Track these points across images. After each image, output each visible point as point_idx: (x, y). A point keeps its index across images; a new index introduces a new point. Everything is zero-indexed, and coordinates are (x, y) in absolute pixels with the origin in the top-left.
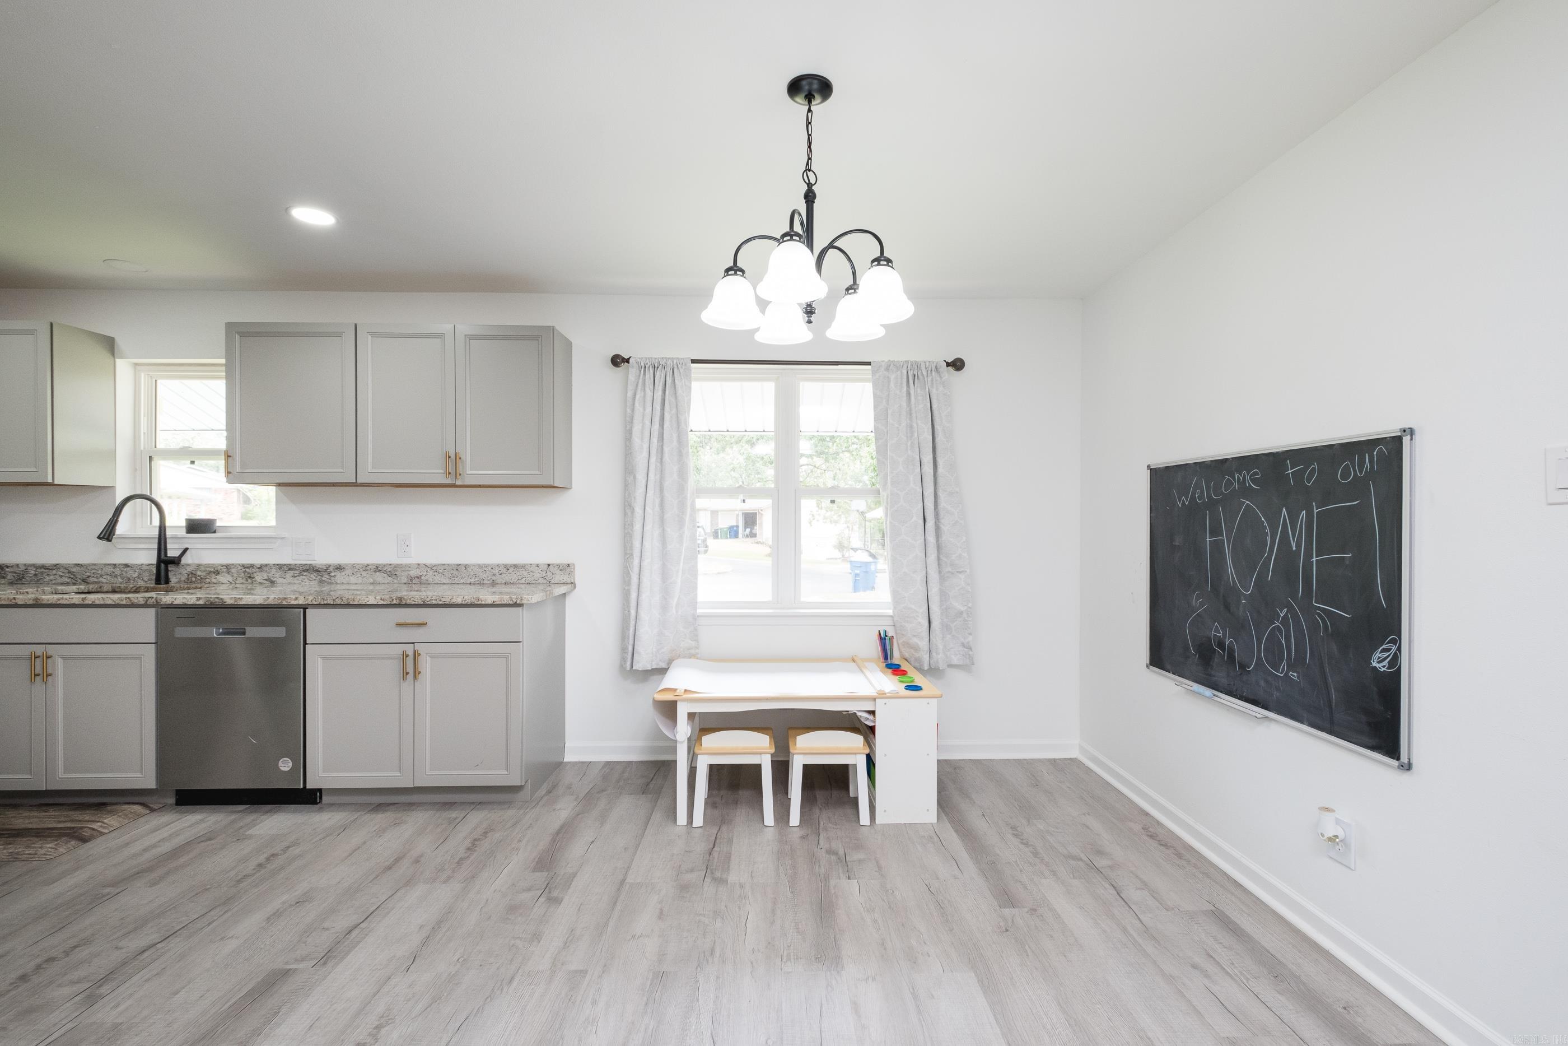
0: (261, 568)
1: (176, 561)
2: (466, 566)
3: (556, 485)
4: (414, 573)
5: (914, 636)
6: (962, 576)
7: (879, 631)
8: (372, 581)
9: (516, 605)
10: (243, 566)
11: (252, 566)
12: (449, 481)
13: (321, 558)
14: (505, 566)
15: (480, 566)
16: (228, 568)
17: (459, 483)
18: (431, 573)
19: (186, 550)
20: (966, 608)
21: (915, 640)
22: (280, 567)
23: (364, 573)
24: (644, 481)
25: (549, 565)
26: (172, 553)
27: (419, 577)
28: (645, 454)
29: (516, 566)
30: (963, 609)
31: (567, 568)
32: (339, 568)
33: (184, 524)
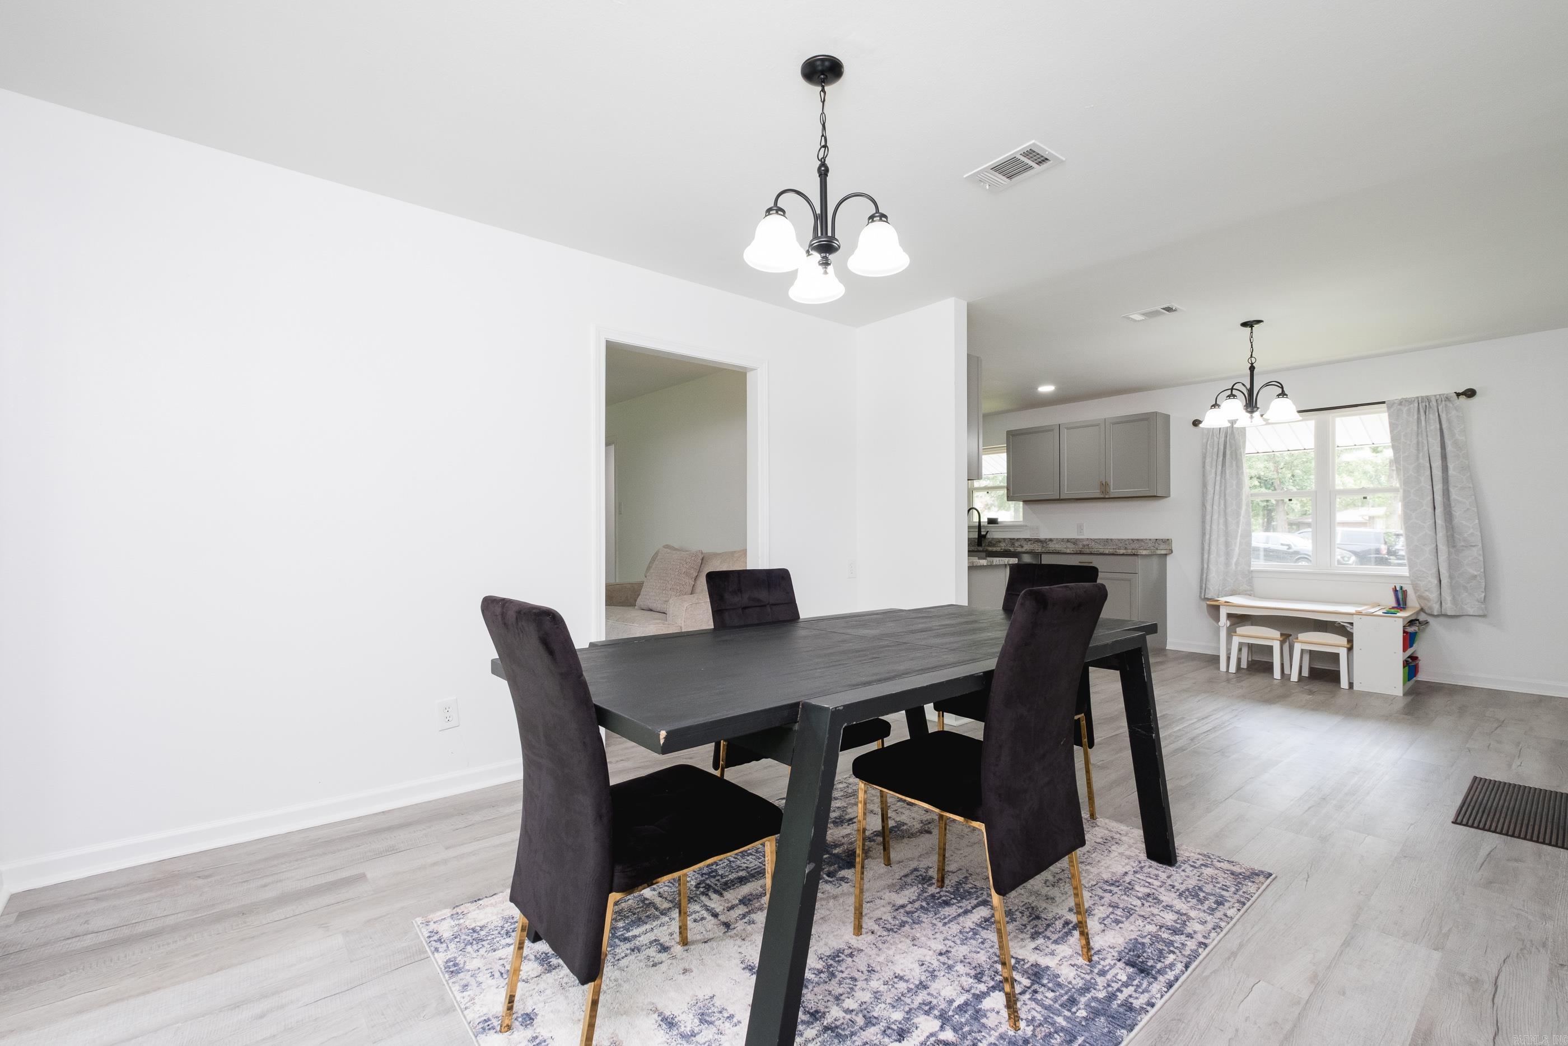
0: (1018, 540)
1: (984, 536)
2: (1111, 540)
3: (1158, 495)
4: (1085, 543)
5: (1426, 591)
6: (1475, 549)
7: (1395, 586)
8: (1065, 546)
9: (1134, 555)
10: (1010, 539)
11: (1014, 539)
12: (1102, 496)
13: (1042, 536)
14: (1132, 540)
15: (1119, 540)
16: (1004, 539)
17: (1107, 497)
18: (1093, 543)
19: (988, 531)
20: (1479, 572)
21: (1427, 593)
22: (1025, 539)
23: (1062, 543)
24: (1212, 491)
25: (1156, 539)
26: (983, 533)
27: (1088, 545)
28: (1213, 475)
29: (1138, 540)
30: (1476, 573)
31: (1167, 542)
32: (1051, 540)
33: (987, 520)
